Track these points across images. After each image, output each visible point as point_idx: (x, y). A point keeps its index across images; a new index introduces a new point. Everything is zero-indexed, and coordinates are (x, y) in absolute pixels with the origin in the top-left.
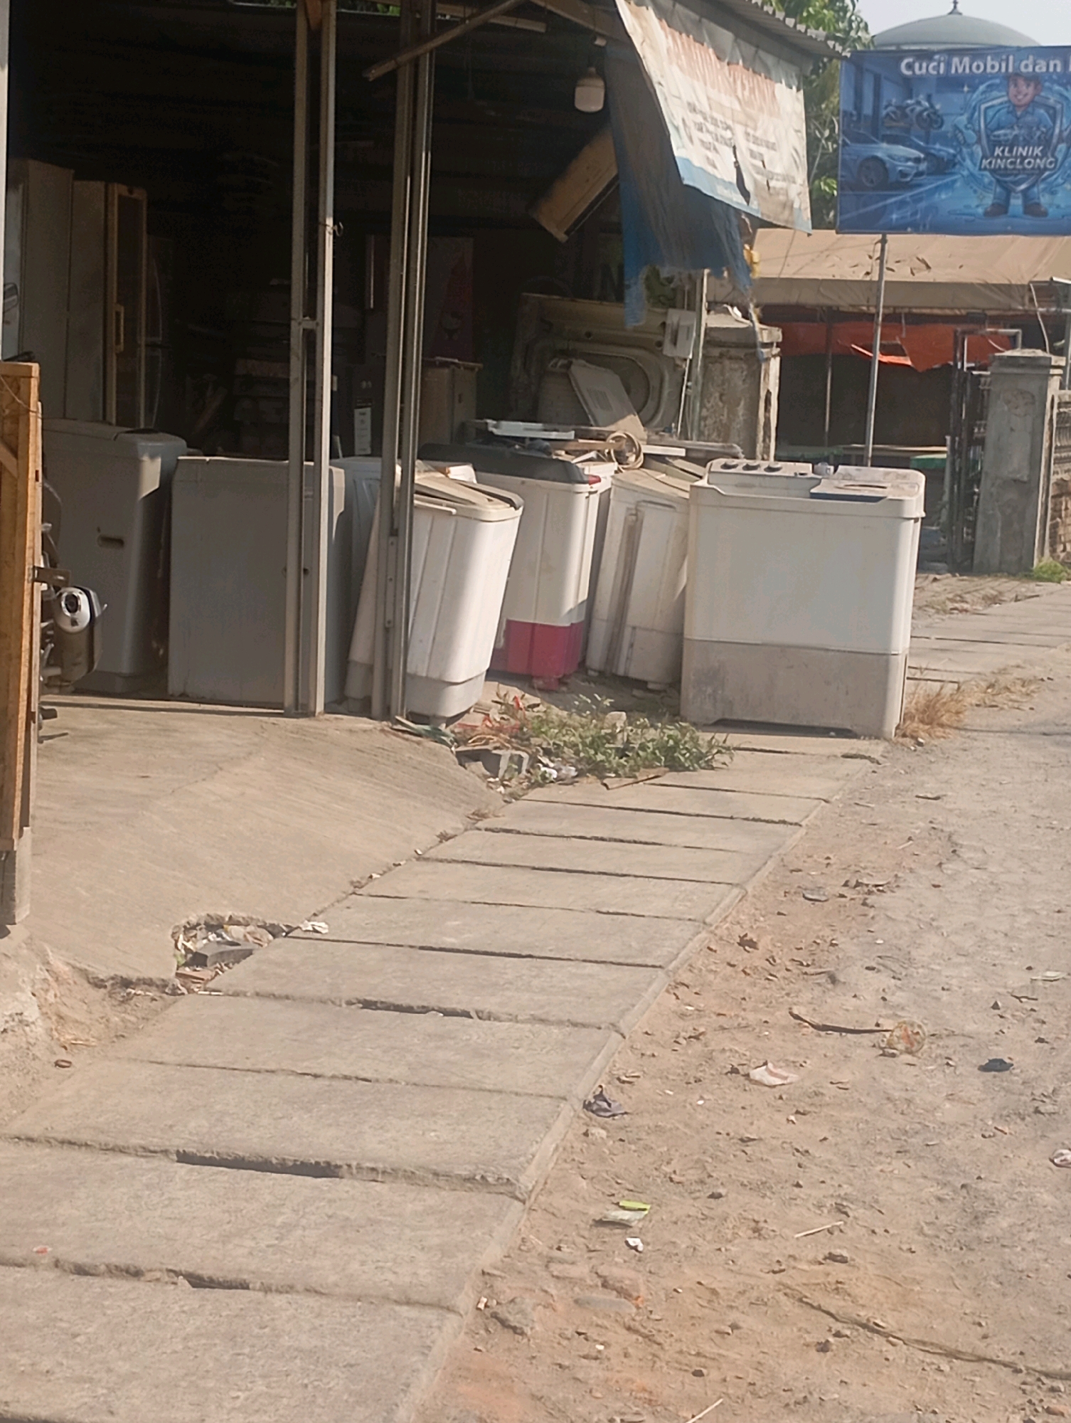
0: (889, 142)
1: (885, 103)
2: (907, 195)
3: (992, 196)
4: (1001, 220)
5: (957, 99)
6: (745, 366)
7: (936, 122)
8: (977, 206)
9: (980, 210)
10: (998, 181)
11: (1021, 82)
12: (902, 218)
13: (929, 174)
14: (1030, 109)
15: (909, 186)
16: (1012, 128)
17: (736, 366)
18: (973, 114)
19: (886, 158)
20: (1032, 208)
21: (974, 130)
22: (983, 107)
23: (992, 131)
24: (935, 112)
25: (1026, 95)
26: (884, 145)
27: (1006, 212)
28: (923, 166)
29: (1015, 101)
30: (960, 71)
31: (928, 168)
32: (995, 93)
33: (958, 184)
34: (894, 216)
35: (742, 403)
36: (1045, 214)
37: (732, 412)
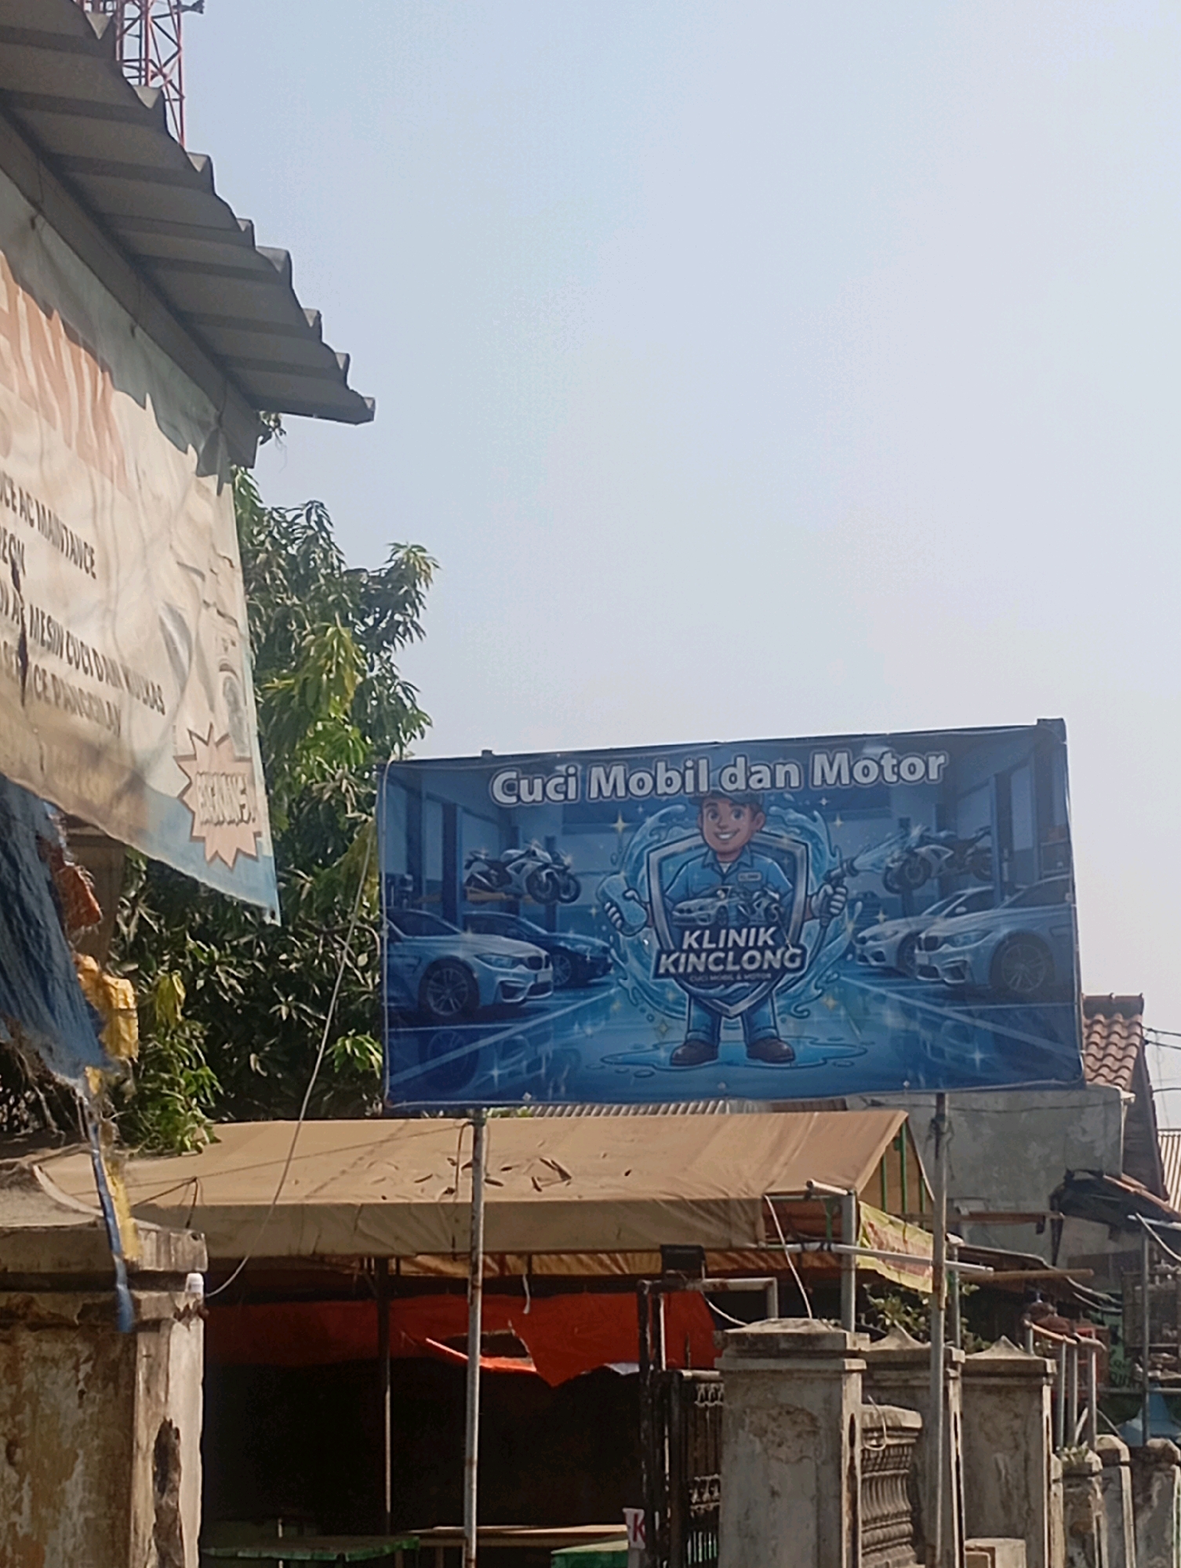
0: (477, 931)
1: (466, 857)
2: (516, 1029)
3: (684, 1025)
4: (704, 1072)
5: (603, 844)
6: (84, 1349)
7: (567, 890)
8: (656, 1047)
9: (663, 1054)
10: (692, 996)
11: (724, 808)
12: (511, 1074)
13: (556, 989)
14: (746, 859)
15: (519, 1013)
16: (714, 895)
17: (58, 1349)
18: (636, 871)
19: (472, 961)
20: (762, 1047)
21: (640, 902)
22: (655, 857)
23: (676, 903)
24: (563, 872)
25: (735, 832)
26: (469, 936)
27: (713, 1056)
28: (546, 975)
29: (715, 844)
30: (607, 792)
31: (556, 978)
32: (677, 831)
33: (616, 1006)
34: (495, 1073)
35: (79, 1467)
36: (789, 1057)
37: (48, 1498)
